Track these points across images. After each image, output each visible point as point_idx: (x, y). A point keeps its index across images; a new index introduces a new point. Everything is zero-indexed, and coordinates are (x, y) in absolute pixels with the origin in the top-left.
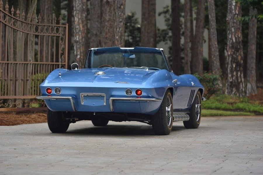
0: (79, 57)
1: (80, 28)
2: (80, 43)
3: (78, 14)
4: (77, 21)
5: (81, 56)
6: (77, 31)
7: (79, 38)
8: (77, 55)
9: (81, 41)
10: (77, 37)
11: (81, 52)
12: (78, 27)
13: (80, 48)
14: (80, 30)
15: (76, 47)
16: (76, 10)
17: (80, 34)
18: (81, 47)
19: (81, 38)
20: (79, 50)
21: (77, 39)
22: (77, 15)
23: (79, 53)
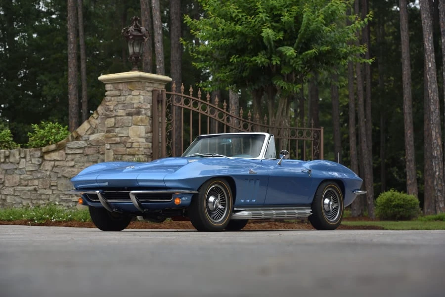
0: (437, 173)
1: (438, 142)
2: (439, 159)
3: (436, 127)
4: (435, 135)
5: (440, 172)
6: (435, 145)
7: (437, 153)
8: (435, 172)
9: (439, 157)
10: (435, 152)
11: (440, 168)
12: (435, 141)
13: (438, 164)
14: (438, 145)
15: (435, 163)
16: (433, 124)
17: (438, 148)
18: (440, 164)
19: (439, 153)
20: (437, 167)
21: (436, 155)
22: (434, 128)
23: (437, 169)
